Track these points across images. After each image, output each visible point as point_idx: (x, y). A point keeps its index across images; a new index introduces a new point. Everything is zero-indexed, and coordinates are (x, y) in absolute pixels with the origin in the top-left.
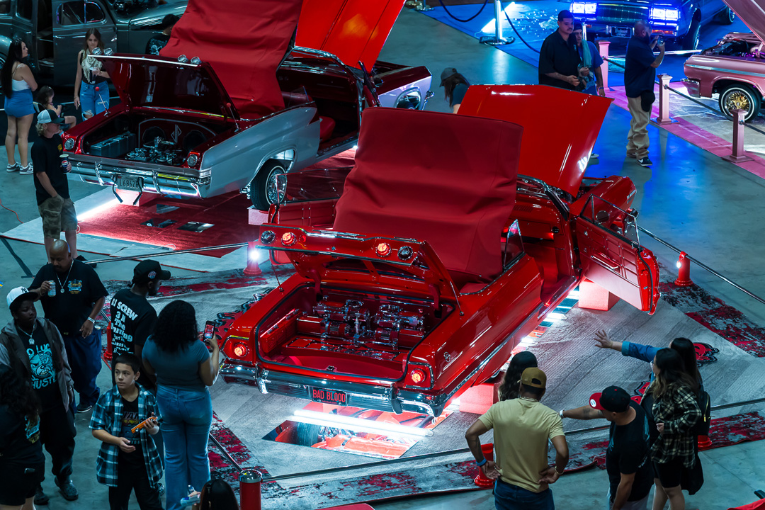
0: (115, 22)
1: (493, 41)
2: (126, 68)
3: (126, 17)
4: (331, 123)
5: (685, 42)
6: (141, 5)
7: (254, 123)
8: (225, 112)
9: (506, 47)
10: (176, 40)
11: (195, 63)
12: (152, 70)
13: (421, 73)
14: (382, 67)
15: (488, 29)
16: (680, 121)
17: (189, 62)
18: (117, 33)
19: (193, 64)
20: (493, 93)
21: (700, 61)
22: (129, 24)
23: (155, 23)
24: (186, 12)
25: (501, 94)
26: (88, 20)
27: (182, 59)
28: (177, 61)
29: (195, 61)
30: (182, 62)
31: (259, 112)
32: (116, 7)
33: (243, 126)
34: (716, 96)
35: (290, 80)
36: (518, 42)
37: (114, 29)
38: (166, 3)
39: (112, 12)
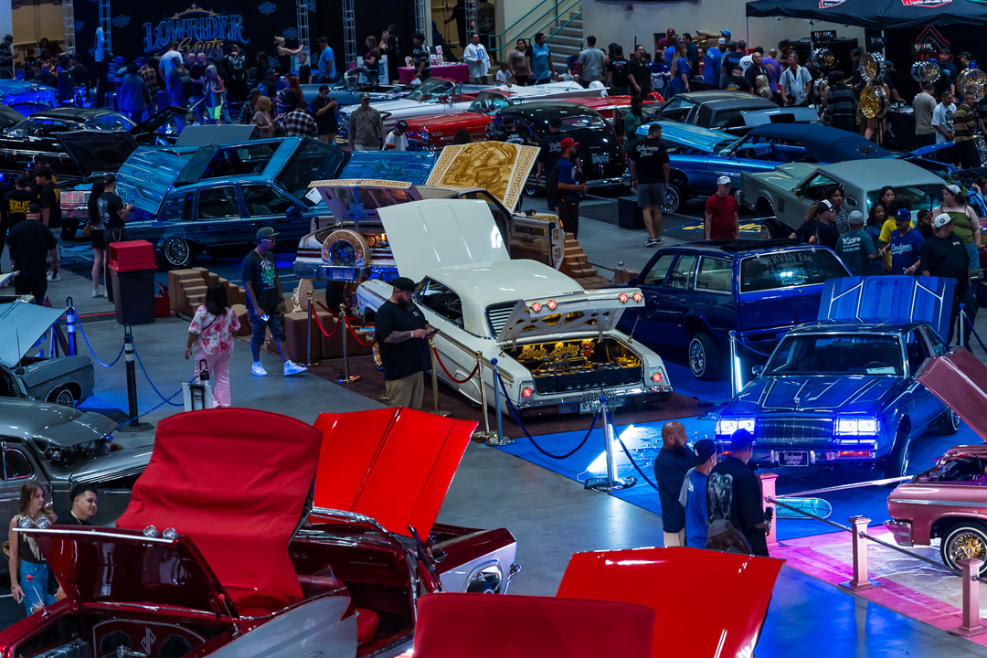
0: (49, 479)
1: (605, 486)
2: (69, 548)
3: (64, 472)
4: (373, 618)
5: (888, 465)
6: (85, 452)
7: (259, 622)
8: (218, 608)
9: (624, 492)
10: (139, 503)
11: (169, 537)
12: (107, 549)
13: (501, 538)
14: (445, 532)
15: (597, 467)
16: (886, 583)
17: (161, 536)
18: (53, 494)
19: (167, 538)
20: (608, 562)
21: (911, 492)
22: (70, 480)
23: (107, 479)
24: (152, 461)
25: (620, 563)
26: (10, 475)
27: (151, 532)
28: (142, 535)
29: (169, 535)
30: (150, 536)
31: (266, 607)
32: (48, 456)
33: (244, 627)
34: (936, 542)
35: (310, 558)
36: (642, 484)
37: (48, 488)
38: (122, 449)
39: (44, 463)
